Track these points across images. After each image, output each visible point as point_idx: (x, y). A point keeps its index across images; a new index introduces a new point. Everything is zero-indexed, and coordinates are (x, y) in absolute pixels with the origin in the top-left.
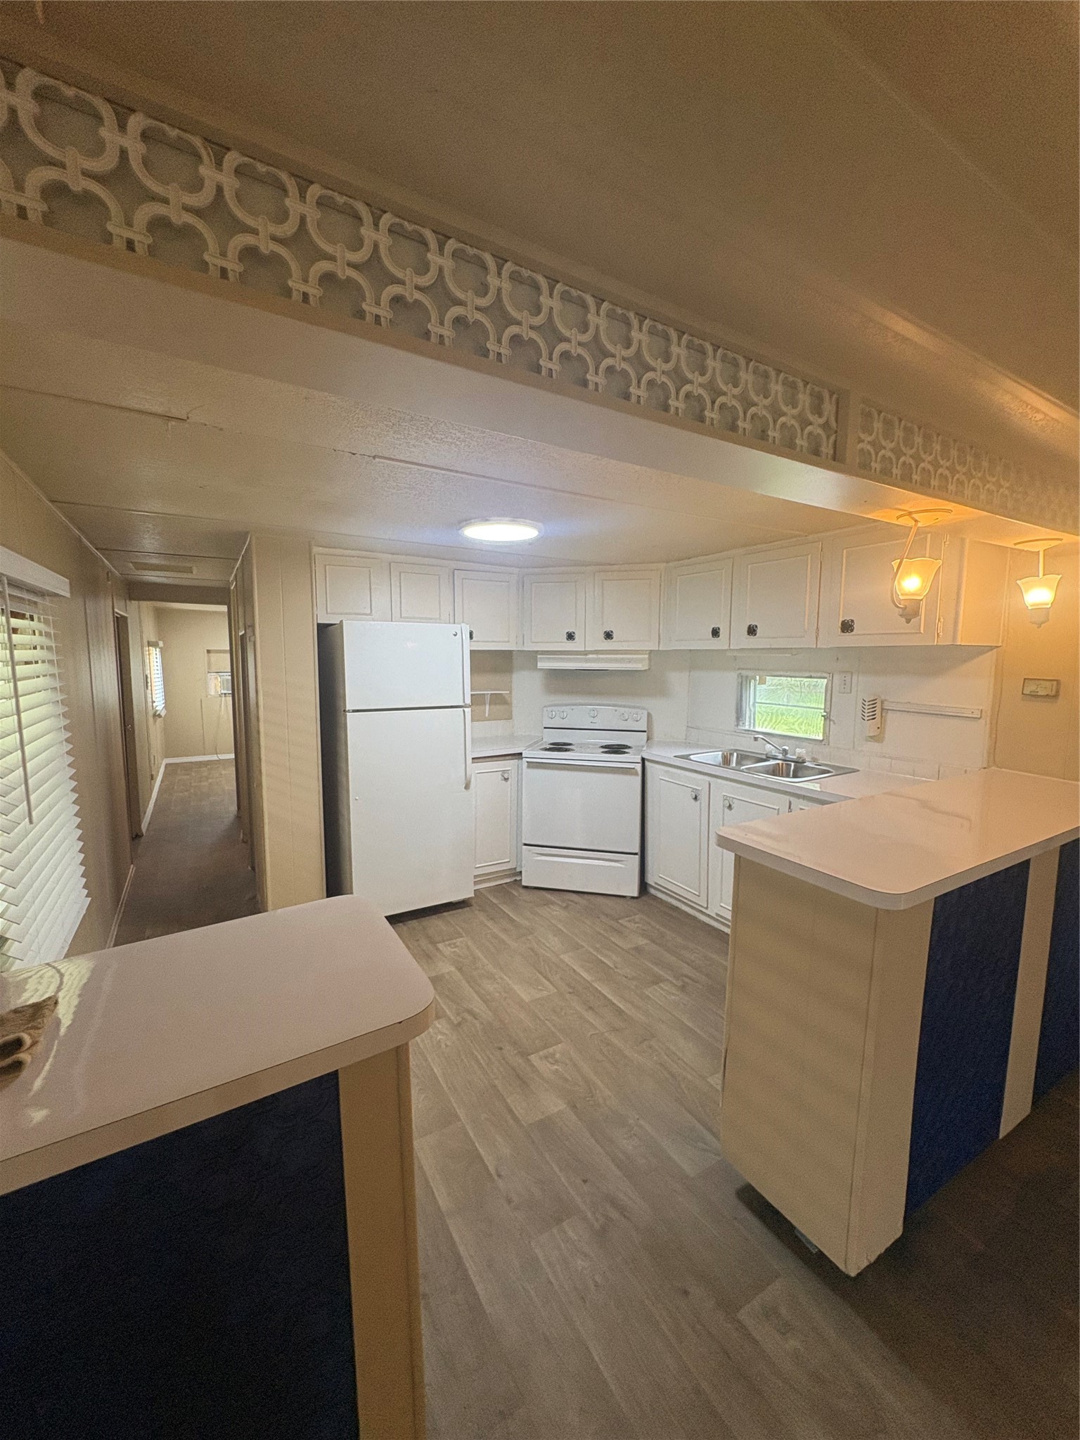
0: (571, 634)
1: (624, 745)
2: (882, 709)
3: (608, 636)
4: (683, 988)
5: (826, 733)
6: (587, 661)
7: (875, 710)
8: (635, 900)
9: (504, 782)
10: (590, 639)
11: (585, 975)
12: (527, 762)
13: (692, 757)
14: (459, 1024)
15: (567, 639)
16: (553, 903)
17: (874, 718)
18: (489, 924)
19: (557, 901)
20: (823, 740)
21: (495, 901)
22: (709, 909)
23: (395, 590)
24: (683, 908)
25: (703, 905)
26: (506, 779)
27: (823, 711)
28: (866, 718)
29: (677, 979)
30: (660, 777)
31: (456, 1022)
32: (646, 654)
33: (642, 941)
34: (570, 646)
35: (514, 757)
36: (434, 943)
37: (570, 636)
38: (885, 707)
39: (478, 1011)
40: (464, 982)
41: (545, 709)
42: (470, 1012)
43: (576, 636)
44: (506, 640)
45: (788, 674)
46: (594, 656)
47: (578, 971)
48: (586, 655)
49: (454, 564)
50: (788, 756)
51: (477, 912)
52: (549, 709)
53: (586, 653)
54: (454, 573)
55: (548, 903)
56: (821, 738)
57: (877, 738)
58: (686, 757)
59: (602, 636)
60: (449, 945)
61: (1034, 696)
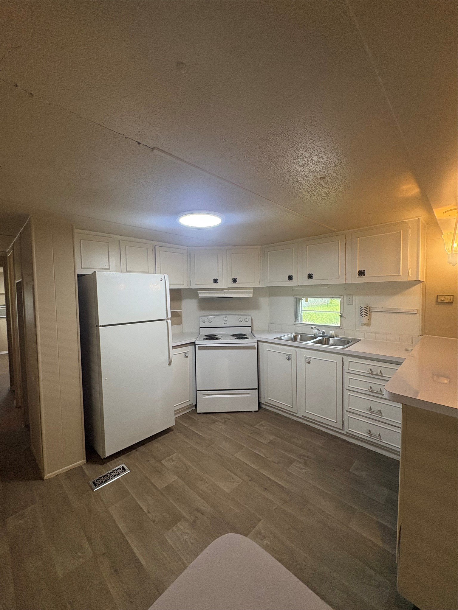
0: (216, 280)
1: (243, 334)
2: (370, 311)
3: (235, 280)
4: (305, 463)
5: (342, 324)
6: (224, 293)
7: (366, 311)
8: (257, 413)
9: (186, 358)
10: (225, 282)
11: (252, 465)
12: (199, 347)
13: (282, 338)
14: (194, 522)
15: (214, 283)
16: (217, 421)
17: (367, 316)
18: (188, 441)
19: (218, 419)
20: (340, 326)
21: (186, 425)
22: (298, 413)
23: (123, 255)
24: (282, 414)
25: (295, 412)
26: (187, 357)
27: (339, 313)
28: (363, 316)
29: (300, 458)
30: (267, 349)
31: (192, 521)
32: (252, 289)
33: (272, 437)
34: (215, 286)
35: (190, 345)
36: (159, 461)
37: (216, 281)
38: (371, 310)
39: (202, 508)
40: (186, 487)
41: (200, 318)
42: (198, 510)
43: (219, 281)
44: (181, 283)
45: (321, 296)
46: (227, 291)
47: (248, 464)
48: (223, 290)
49: (155, 243)
50: (325, 335)
51: (177, 434)
52: (202, 318)
53: (223, 289)
54: (155, 247)
55: (215, 421)
56: (339, 326)
57: (368, 325)
58: (280, 338)
59: (232, 280)
60: (169, 460)
61: (442, 302)
